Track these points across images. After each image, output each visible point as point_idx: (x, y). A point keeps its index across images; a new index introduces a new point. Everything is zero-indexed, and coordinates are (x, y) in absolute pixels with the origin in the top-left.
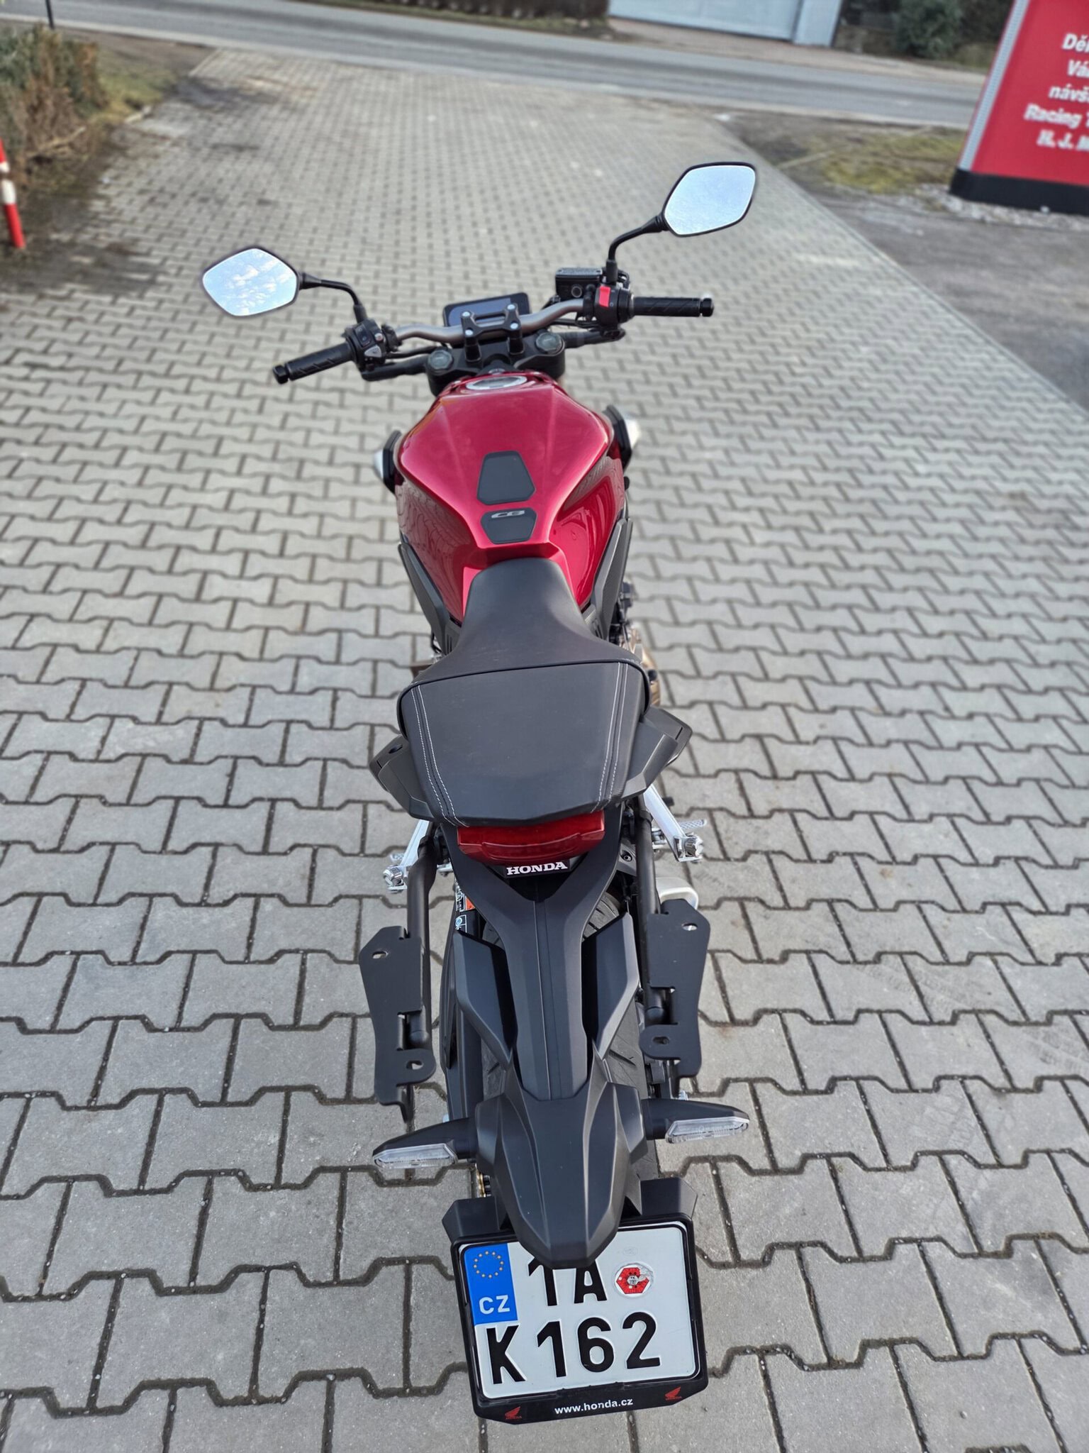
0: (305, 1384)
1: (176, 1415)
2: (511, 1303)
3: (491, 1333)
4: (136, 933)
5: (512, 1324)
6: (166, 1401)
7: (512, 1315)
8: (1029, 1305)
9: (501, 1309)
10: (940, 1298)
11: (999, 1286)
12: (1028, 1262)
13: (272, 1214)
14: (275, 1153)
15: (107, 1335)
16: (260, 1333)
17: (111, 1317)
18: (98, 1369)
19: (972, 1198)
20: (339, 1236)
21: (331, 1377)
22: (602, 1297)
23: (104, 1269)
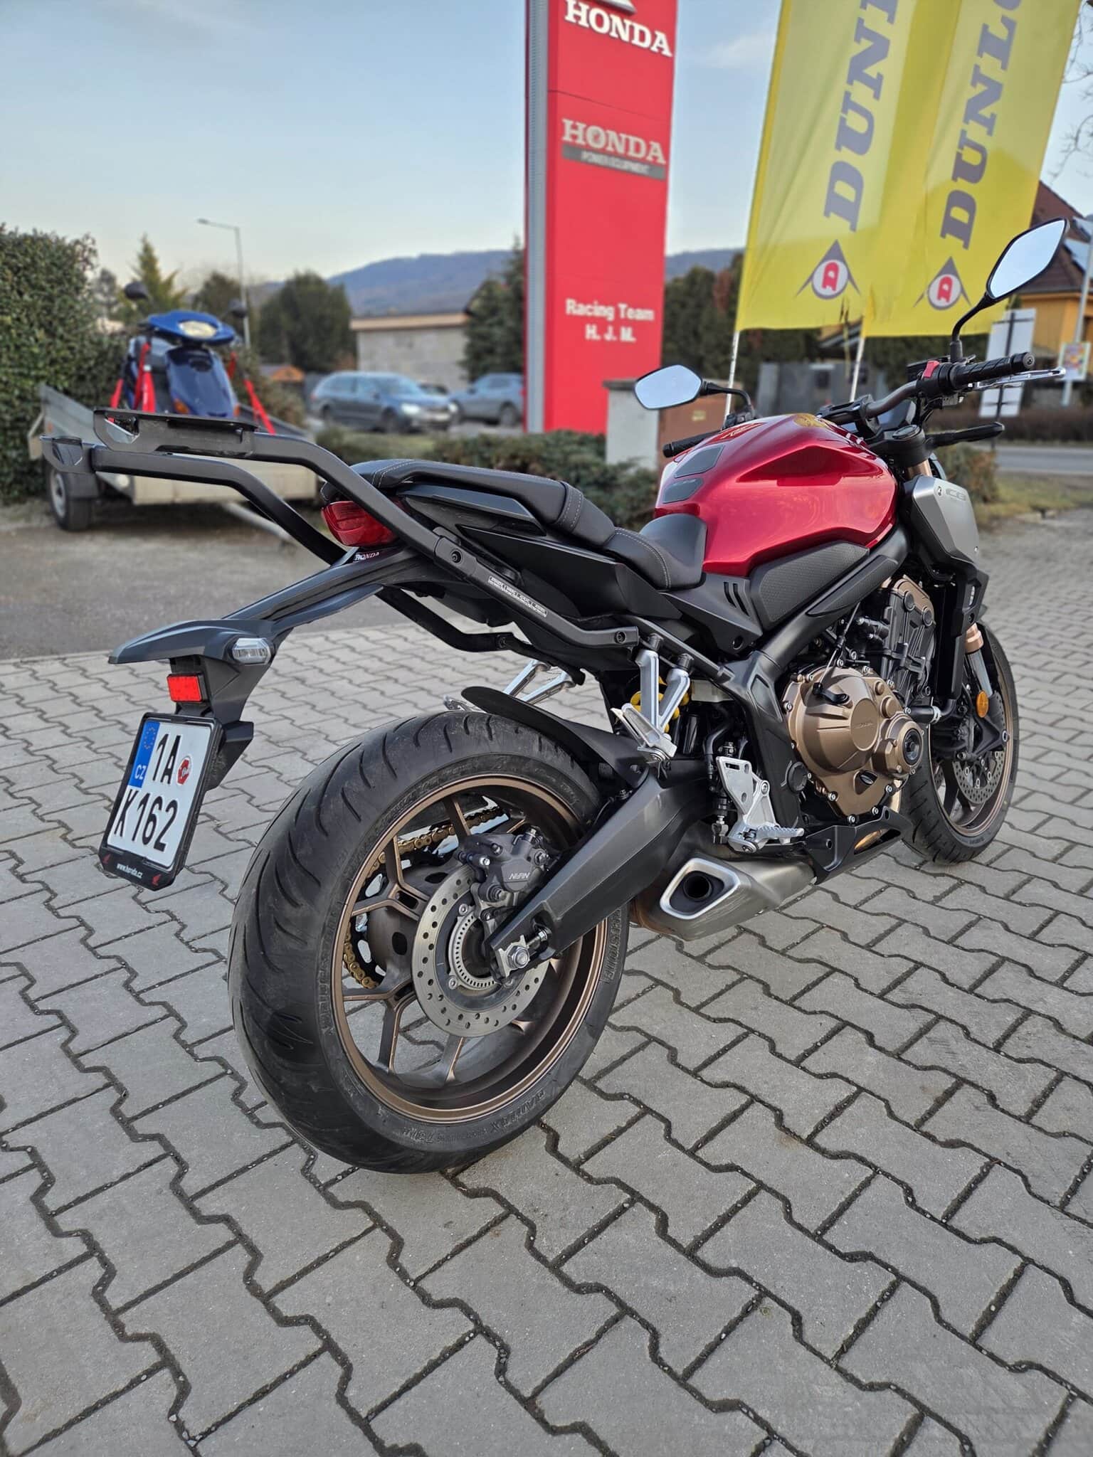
2: (144, 774)
3: (131, 792)
9: (141, 777)
22: (169, 782)
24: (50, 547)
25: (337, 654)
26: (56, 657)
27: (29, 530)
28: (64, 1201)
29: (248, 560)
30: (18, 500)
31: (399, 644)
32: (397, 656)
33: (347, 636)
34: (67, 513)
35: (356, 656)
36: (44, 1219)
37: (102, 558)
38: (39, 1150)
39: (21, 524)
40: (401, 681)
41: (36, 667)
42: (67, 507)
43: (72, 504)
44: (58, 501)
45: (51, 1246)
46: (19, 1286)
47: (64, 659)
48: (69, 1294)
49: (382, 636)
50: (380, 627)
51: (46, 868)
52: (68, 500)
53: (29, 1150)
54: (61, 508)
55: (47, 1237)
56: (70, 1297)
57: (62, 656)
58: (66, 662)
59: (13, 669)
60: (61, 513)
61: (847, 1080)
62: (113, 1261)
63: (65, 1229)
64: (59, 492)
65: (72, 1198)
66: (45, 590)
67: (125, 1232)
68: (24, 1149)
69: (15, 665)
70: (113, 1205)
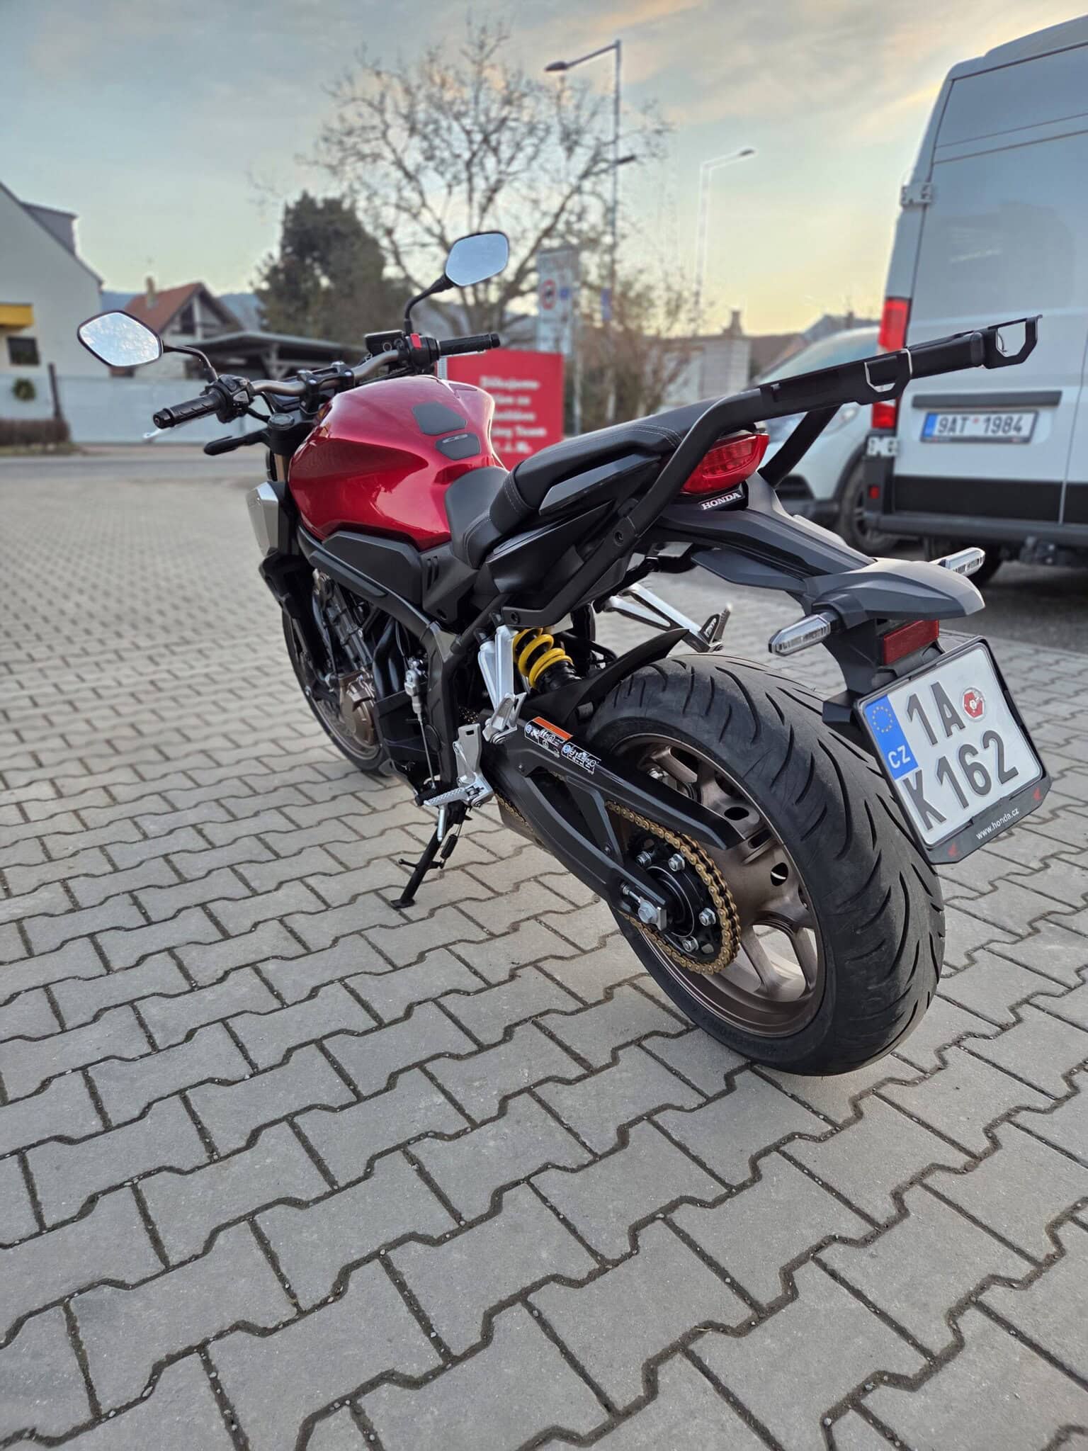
0: (643, 1231)
1: (546, 1315)
2: (909, 753)
3: (906, 782)
4: (140, 1031)
5: (916, 770)
6: (525, 1312)
7: (913, 764)
8: (1076, 948)
9: (905, 760)
10: (1026, 968)
11: (1049, 947)
12: (1051, 930)
13: (492, 1143)
14: (449, 1107)
15: (411, 1301)
16: (564, 1221)
17: (402, 1286)
18: (427, 1328)
19: (986, 913)
20: (569, 1130)
21: (661, 1215)
22: (962, 727)
23: (357, 1257)
28: (910, 1351)
36: (941, 1366)
38: (825, 1407)
45: (980, 1346)
46: (1042, 1362)
48: (1034, 1309)
53: (829, 1421)
55: (968, 1354)
56: (1037, 1307)
62: (978, 1281)
63: (950, 1338)
65: (903, 1343)
67: (938, 1277)
68: (827, 1429)
70: (903, 1298)
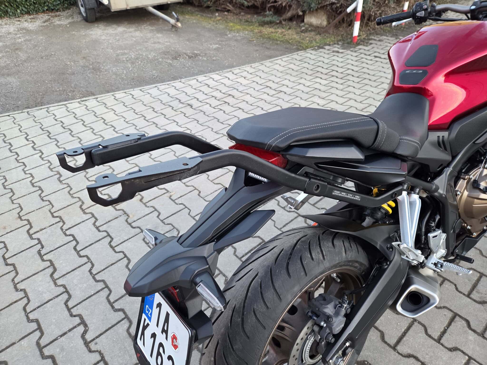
3: (145, 320)
5: (149, 322)
9: (149, 315)
24: (83, 32)
25: (202, 89)
26: (94, 97)
27: (73, 22)
29: (160, 35)
30: (67, 8)
31: (226, 81)
32: (227, 89)
33: (205, 78)
34: (87, 15)
35: (211, 90)
37: (103, 38)
39: (70, 20)
40: (231, 104)
41: (87, 103)
42: (86, 12)
43: (87, 11)
44: (82, 9)
47: (97, 98)
49: (220, 77)
50: (217, 72)
51: (107, 223)
52: (86, 9)
54: (84, 12)
57: (96, 97)
58: (98, 100)
59: (78, 105)
60: (84, 15)
61: (464, 353)
64: (82, 6)
66: (84, 58)
69: (79, 102)
